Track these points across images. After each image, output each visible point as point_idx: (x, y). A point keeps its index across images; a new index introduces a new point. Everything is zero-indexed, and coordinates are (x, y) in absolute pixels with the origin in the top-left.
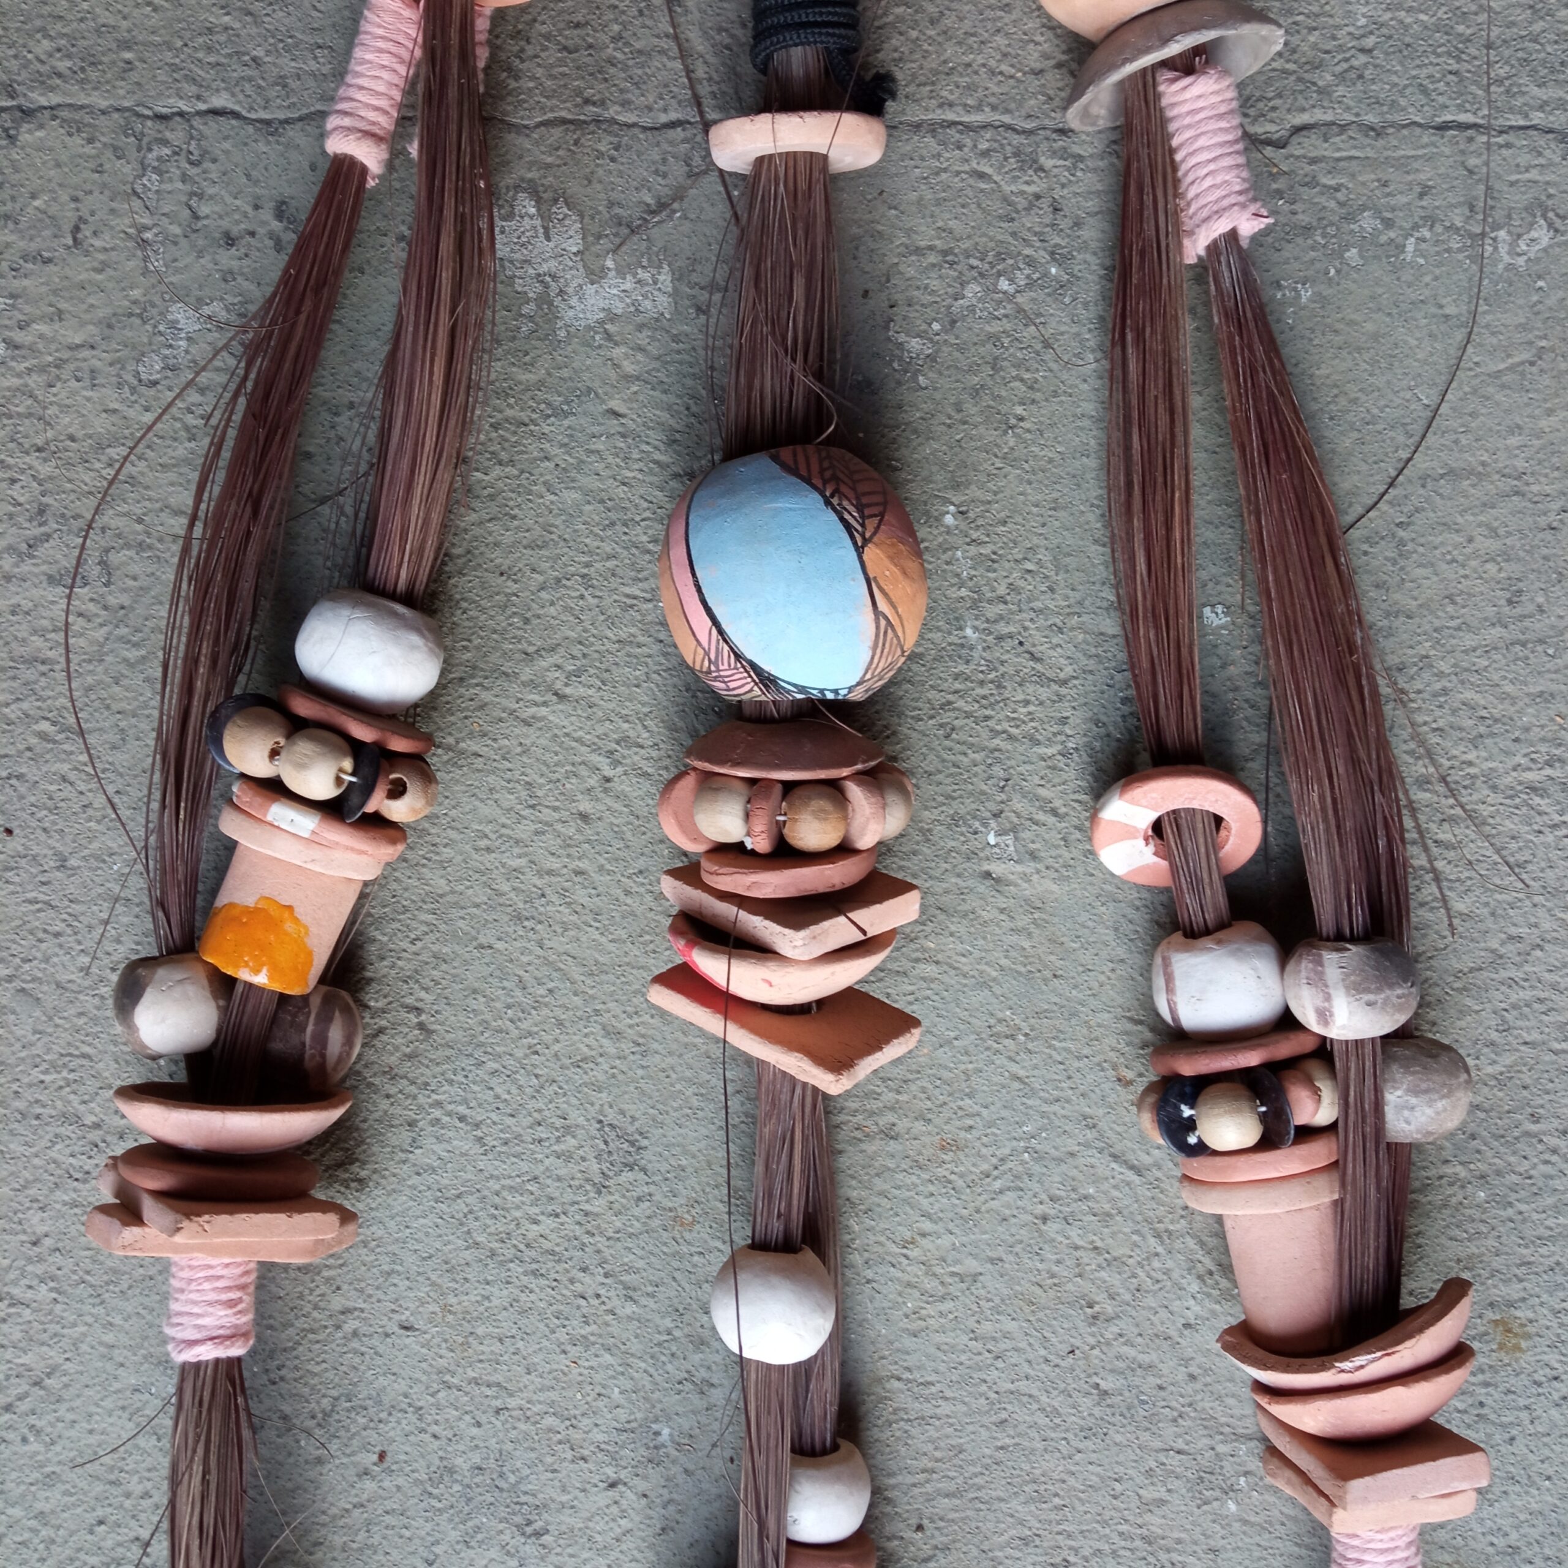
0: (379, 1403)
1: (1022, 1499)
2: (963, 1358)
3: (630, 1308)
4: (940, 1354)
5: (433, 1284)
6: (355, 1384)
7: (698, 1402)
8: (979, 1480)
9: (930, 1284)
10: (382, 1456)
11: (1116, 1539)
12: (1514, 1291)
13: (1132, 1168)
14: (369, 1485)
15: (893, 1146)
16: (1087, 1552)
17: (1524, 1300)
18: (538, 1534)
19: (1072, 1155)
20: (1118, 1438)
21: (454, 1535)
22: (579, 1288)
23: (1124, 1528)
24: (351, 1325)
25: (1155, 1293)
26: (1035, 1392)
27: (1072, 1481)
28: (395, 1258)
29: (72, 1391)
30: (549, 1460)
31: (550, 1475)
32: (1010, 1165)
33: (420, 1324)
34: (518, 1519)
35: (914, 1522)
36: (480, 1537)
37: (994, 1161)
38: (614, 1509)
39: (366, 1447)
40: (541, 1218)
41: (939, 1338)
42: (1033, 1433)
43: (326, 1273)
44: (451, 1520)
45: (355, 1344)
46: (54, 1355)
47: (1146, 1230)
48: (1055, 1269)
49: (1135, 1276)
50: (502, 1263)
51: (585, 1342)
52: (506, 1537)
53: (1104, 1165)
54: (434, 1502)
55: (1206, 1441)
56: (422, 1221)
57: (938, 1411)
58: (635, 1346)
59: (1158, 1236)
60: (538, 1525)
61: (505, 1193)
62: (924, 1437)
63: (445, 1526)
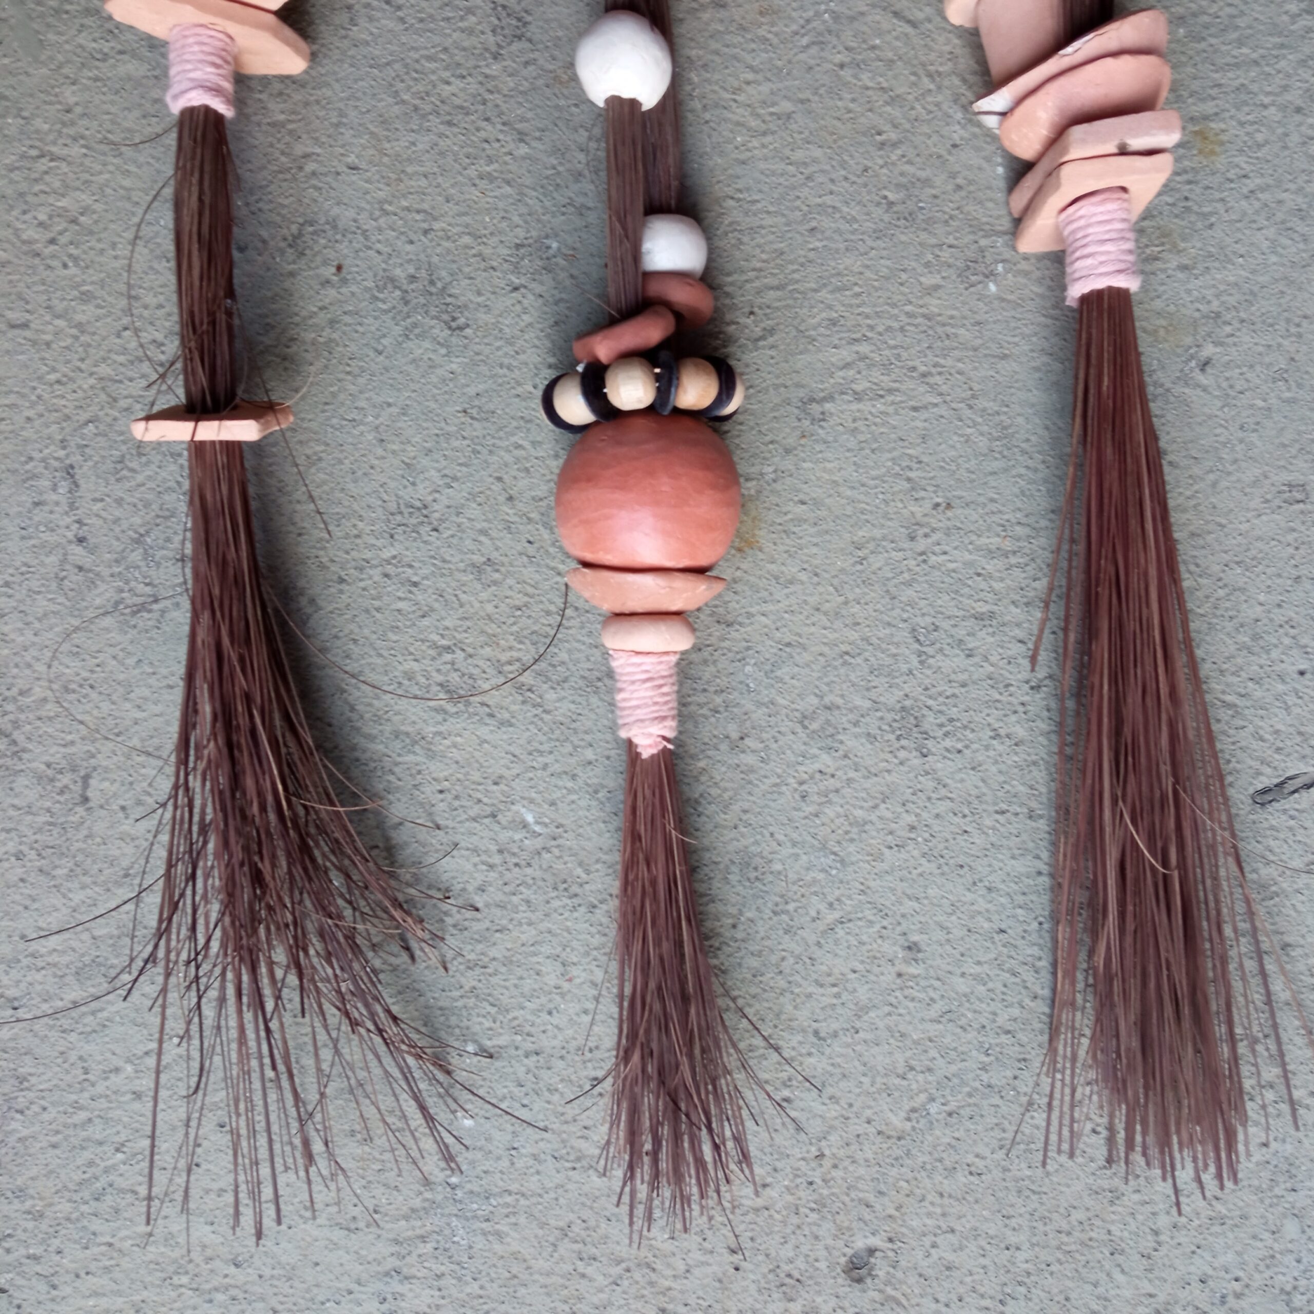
0: (335, 227)
1: (830, 288)
2: (781, 180)
3: (523, 150)
4: (762, 177)
5: (372, 133)
6: (316, 213)
7: (579, 223)
8: (796, 276)
9: (754, 123)
10: (339, 268)
11: (903, 318)
12: (1209, 108)
13: (909, 22)
14: (332, 292)
15: (723, 14)
16: (881, 328)
17: (1216, 114)
18: (460, 328)
19: (862, 14)
20: (903, 238)
21: (398, 330)
22: (483, 134)
23: (909, 308)
24: (310, 167)
25: (929, 122)
26: (838, 205)
27: (868, 274)
28: (342, 114)
29: (101, 226)
30: (467, 270)
31: (468, 281)
32: (814, 24)
33: (363, 165)
34: (445, 317)
35: (747, 310)
36: (417, 331)
37: (802, 22)
38: (518, 308)
39: (325, 263)
40: (452, 79)
41: (762, 165)
42: (836, 237)
43: (290, 126)
44: (394, 318)
45: (314, 182)
46: (85, 198)
47: (921, 72)
48: (851, 105)
49: (913, 108)
50: (424, 116)
51: (490, 177)
52: (436, 331)
53: (886, 21)
54: (381, 305)
55: (972, 237)
56: (361, 83)
57: (764, 223)
58: (528, 180)
59: (930, 75)
60: (462, 321)
61: (423, 61)
62: (753, 243)
63: (390, 323)
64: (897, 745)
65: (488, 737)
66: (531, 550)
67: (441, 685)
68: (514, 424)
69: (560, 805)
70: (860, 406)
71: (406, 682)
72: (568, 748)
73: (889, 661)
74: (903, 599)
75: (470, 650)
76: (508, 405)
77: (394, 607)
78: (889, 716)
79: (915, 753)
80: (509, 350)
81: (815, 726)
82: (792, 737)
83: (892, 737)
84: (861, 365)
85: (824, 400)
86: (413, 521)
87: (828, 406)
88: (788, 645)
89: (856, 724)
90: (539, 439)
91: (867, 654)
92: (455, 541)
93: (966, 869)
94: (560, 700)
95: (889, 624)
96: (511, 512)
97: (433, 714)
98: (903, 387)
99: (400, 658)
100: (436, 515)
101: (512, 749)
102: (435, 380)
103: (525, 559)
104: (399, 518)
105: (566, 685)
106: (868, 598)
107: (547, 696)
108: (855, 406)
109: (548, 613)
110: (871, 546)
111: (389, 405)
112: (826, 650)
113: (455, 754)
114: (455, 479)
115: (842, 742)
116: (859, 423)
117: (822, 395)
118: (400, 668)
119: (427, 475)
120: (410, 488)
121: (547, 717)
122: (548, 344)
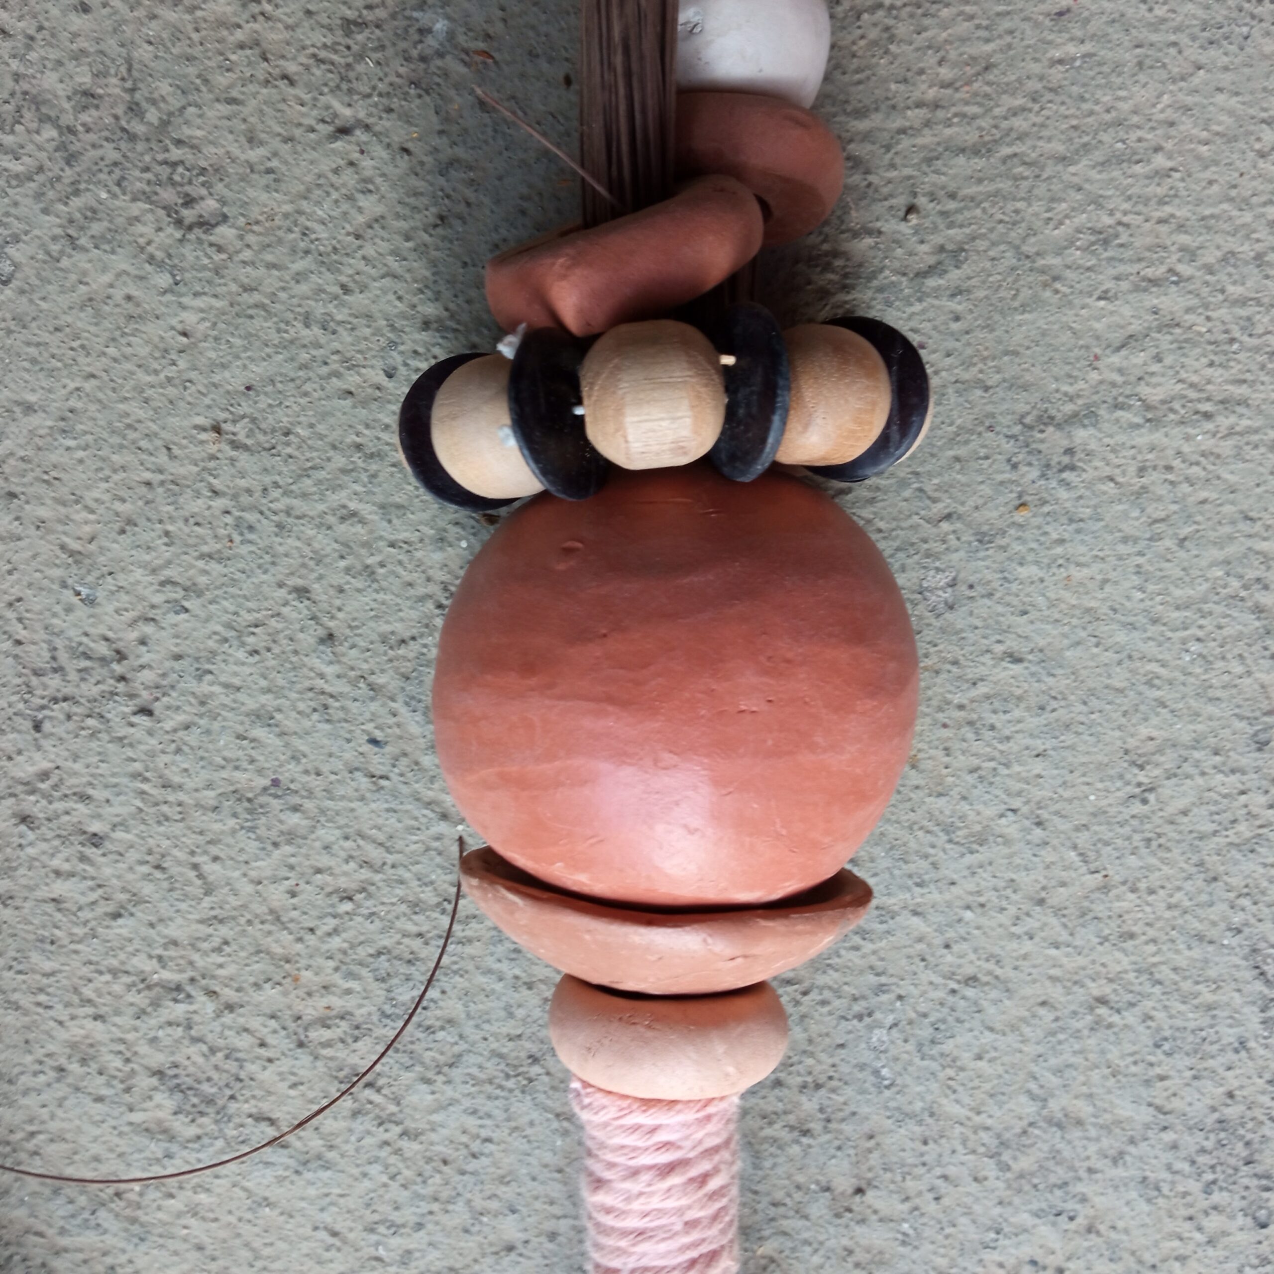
1: (1098, 156)
8: (1019, 123)
16: (1210, 257)
18: (205, 224)
21: (49, 225)
27: (1186, 125)
30: (222, 80)
31: (224, 109)
34: (168, 195)
35: (901, 201)
36: (96, 228)
38: (349, 178)
44: (39, 196)
52: (145, 230)
60: (210, 205)
62: (920, 40)
63: (29, 207)
64: (1203, 1203)
65: (276, 1193)
66: (378, 761)
67: (159, 1073)
68: (339, 461)
70: (1157, 437)
71: (74, 1067)
72: (460, 1214)
73: (1195, 1019)
74: (1233, 881)
75: (228, 994)
76: (324, 416)
77: (43, 892)
78: (1190, 1142)
79: (1240, 1220)
80: (328, 281)
81: (1025, 1163)
82: (974, 1187)
83: (1194, 1187)
84: (1165, 340)
85: (1073, 419)
86: (90, 689)
87: (1081, 435)
88: (971, 981)
89: (1117, 1159)
90: (399, 499)
91: (1148, 1004)
92: (192, 738)
94: (441, 1107)
95: (1200, 937)
96: (330, 670)
97: (142, 1140)
98: (1256, 397)
99: (61, 1012)
100: (147, 676)
101: (327, 1218)
102: (144, 351)
103: (364, 782)
104: (54, 682)
105: (456, 1073)
106: (1155, 878)
107: (413, 1099)
108: (1143, 438)
109: (416, 906)
110: (1168, 760)
111: (29, 409)
112: (1056, 993)
113: (197, 1229)
114: (192, 590)
115: (1084, 1199)
116: (1153, 477)
117: (1069, 408)
118: (62, 1035)
119: (122, 579)
120: (82, 612)
121: (410, 1147)
122: (423, 270)
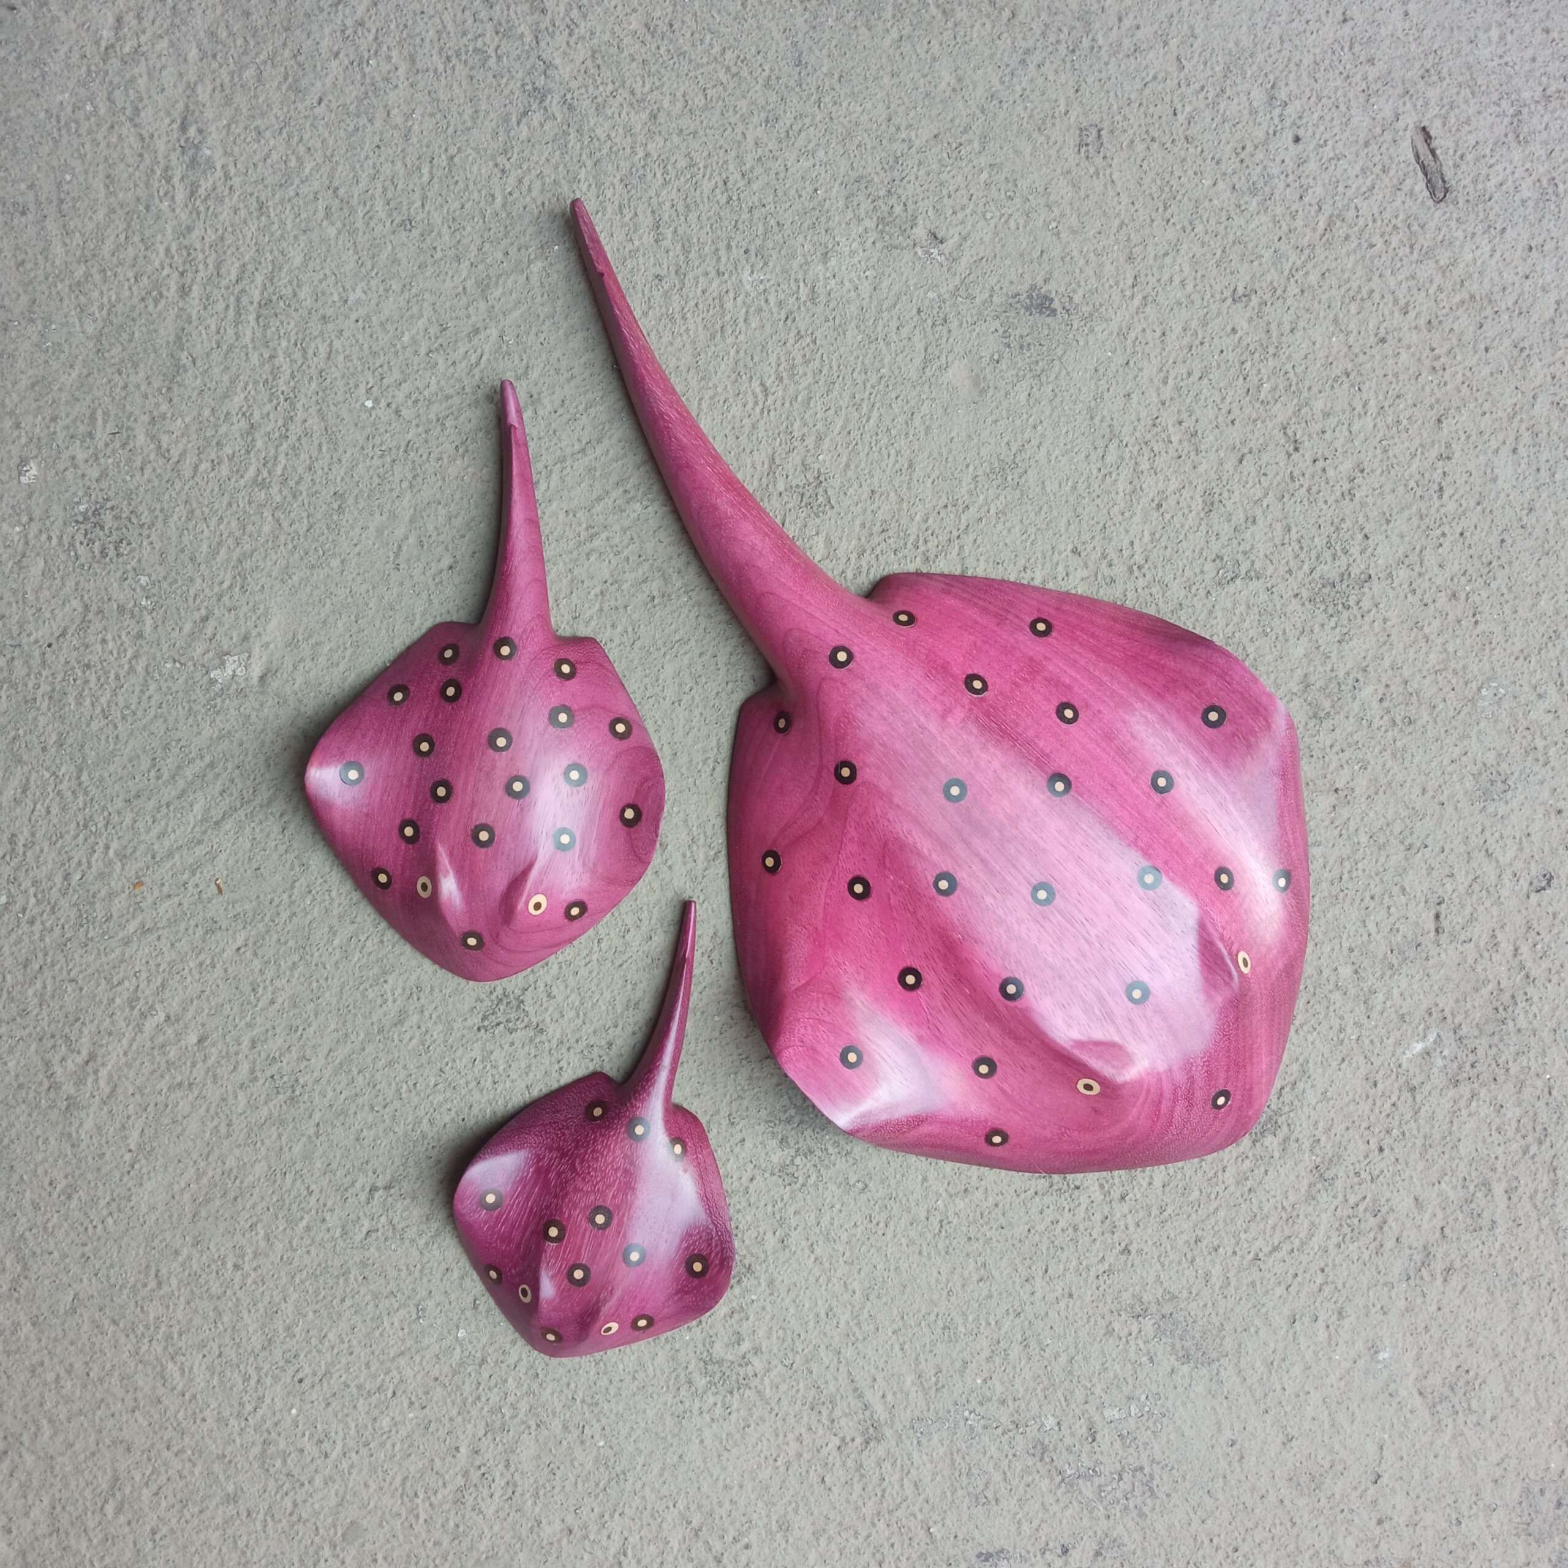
69: (1404, 1011)
93: (1505, 536)
